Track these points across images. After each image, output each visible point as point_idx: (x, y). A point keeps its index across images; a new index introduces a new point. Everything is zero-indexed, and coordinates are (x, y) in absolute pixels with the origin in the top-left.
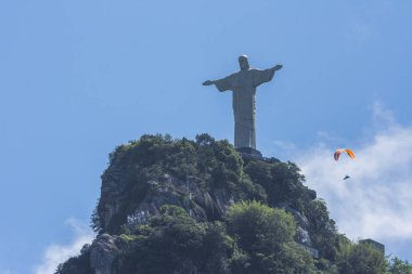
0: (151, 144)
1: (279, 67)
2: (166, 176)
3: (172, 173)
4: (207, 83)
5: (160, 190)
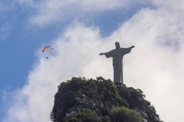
0: (76, 82)
1: (133, 47)
2: (83, 95)
4: (101, 54)
5: (81, 102)
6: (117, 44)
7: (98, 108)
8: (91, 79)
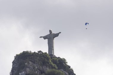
1: (60, 33)
4: (41, 37)
5: (28, 66)
8: (35, 52)
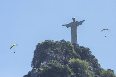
2: (52, 52)
3: (54, 51)
4: (64, 25)
5: (50, 56)
6: (74, 19)
7: (62, 60)
